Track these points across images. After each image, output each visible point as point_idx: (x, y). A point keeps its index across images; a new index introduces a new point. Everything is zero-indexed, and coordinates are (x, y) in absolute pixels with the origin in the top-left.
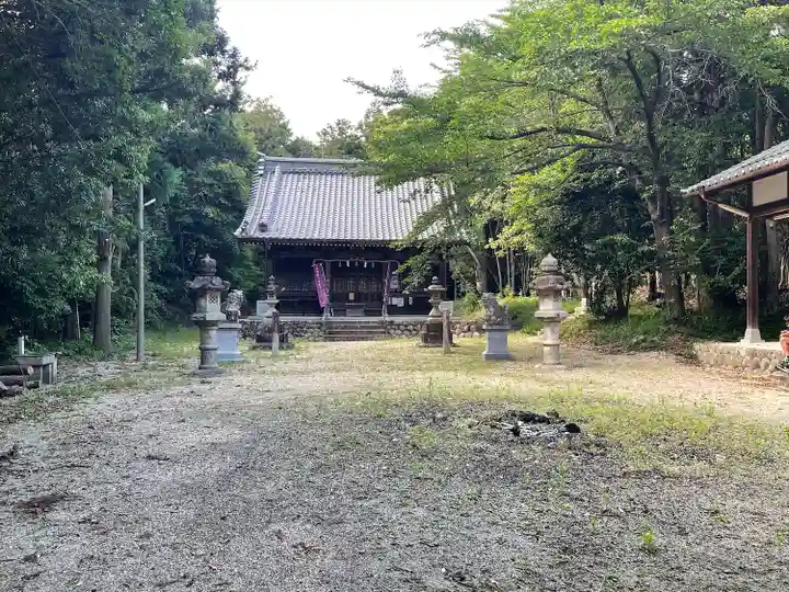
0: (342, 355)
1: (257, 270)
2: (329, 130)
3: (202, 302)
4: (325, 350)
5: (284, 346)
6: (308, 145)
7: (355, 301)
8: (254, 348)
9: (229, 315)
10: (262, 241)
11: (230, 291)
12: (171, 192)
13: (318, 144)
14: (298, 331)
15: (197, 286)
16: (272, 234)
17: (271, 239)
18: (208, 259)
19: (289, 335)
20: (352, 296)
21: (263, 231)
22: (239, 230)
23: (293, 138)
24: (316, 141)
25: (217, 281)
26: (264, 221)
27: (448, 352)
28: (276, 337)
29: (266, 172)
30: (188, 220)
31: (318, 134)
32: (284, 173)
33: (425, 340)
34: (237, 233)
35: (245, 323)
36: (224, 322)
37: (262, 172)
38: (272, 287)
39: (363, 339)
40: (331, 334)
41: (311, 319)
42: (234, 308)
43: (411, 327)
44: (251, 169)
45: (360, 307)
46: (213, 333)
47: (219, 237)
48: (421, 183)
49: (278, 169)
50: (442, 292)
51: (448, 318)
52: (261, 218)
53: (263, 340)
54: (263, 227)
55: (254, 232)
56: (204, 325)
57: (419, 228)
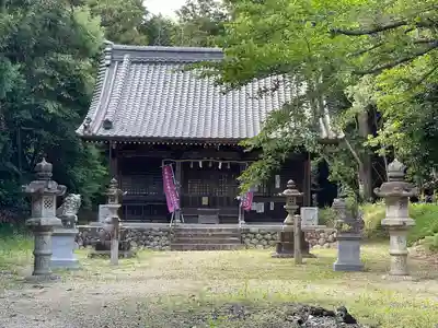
0: (186, 263)
1: (103, 170)
2: (190, 8)
3: (37, 207)
4: (169, 259)
5: (126, 254)
6: (166, 25)
7: (209, 206)
8: (93, 256)
9: (65, 220)
10: (106, 140)
11: (66, 195)
12: (9, 86)
13: (177, 23)
14: (144, 239)
15: (32, 191)
16: (117, 132)
17: (116, 138)
18: (44, 163)
19: (133, 243)
20: (205, 201)
21: (107, 128)
22: (82, 127)
23: (148, 18)
24: (175, 20)
25: (53, 185)
26: (109, 117)
27: (299, 262)
28: (115, 244)
29: (113, 62)
30: (26, 115)
31: (178, 13)
32: (133, 63)
33: (279, 251)
34: (80, 130)
35: (86, 229)
36: (59, 227)
37: (108, 62)
38: (114, 191)
39: (214, 249)
40: (179, 242)
41: (156, 226)
42: (71, 213)
43: (269, 236)
44: (97, 58)
45: (215, 213)
46: (48, 238)
47: (62, 134)
48: (268, 82)
49: (126, 58)
50: (297, 197)
51: (299, 226)
52: (106, 113)
53: (102, 248)
54: (107, 125)
55: (97, 130)
56: (39, 230)
57: (269, 129)
